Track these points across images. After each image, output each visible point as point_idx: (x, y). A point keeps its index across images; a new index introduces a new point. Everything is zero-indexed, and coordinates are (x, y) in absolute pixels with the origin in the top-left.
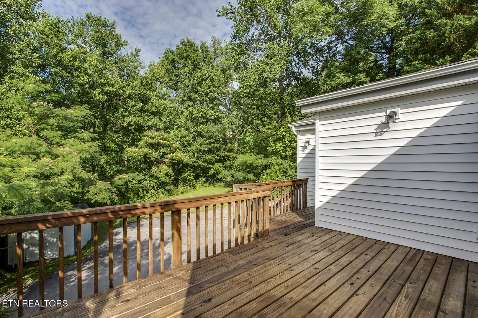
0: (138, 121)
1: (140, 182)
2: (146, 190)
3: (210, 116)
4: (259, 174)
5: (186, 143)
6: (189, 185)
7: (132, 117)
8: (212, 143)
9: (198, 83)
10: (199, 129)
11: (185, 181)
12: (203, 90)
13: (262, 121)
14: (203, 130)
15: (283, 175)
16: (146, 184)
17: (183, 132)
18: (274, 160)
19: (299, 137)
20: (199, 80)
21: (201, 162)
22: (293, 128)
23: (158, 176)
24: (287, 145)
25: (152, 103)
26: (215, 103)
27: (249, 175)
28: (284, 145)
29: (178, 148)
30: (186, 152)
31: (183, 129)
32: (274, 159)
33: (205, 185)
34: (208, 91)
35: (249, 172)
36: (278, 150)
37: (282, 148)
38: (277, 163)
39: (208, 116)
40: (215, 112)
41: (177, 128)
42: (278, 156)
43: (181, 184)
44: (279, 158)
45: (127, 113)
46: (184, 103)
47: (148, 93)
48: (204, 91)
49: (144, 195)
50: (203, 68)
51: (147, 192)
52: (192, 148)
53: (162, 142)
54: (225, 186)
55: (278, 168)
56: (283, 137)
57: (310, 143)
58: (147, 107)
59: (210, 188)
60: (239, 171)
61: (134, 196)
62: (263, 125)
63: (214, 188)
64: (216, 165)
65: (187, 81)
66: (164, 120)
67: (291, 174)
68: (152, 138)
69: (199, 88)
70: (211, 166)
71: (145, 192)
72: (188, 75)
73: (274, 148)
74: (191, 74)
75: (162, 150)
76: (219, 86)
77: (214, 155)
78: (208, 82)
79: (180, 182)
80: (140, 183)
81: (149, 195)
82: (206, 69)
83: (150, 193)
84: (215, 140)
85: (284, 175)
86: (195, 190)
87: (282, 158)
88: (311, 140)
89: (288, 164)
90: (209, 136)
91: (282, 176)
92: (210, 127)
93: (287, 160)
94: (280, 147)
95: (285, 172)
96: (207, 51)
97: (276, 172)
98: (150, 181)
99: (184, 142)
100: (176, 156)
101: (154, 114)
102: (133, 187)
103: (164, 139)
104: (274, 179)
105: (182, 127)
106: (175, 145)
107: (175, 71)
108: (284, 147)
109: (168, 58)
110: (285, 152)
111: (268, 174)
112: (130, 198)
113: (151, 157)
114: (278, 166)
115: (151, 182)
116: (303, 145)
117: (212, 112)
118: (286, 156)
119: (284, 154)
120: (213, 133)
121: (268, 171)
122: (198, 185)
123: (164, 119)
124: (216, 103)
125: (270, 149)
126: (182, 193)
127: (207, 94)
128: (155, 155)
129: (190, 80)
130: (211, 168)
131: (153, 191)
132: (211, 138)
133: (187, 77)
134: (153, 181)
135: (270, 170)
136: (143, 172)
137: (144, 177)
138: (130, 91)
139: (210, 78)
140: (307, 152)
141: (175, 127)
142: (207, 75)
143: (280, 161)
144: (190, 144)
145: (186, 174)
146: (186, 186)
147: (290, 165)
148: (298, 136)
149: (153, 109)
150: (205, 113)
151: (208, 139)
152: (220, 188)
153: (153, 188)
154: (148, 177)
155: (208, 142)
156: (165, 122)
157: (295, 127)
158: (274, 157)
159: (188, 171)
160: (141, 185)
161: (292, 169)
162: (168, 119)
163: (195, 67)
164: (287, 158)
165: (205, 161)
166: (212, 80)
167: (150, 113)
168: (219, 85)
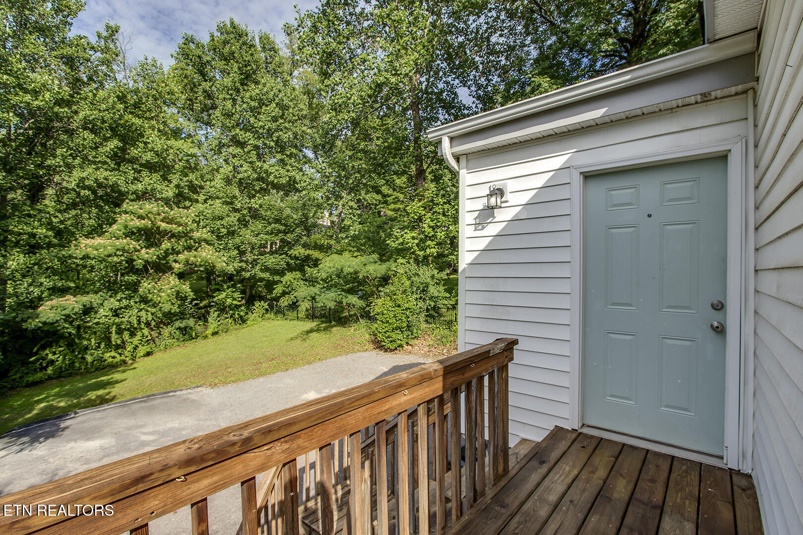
0: (105, 179)
1: (116, 313)
2: (129, 330)
3: (276, 177)
4: (372, 294)
5: (223, 230)
6: (231, 317)
7: (90, 170)
8: (279, 231)
9: (252, 109)
10: (255, 203)
11: (222, 309)
12: (261, 123)
13: (384, 196)
14: (261, 206)
15: (418, 296)
16: (130, 316)
17: (218, 207)
18: (400, 266)
19: (467, 177)
20: (253, 104)
21: (257, 271)
22: (446, 142)
23: (156, 299)
24: (427, 236)
25: (146, 143)
26: (288, 153)
27: (350, 297)
28: (422, 236)
29: (205, 241)
30: (224, 249)
31: (218, 201)
32: (401, 264)
33: (268, 316)
34: (274, 126)
35: (351, 291)
36: (410, 244)
37: (416, 241)
38: (406, 273)
39: (271, 178)
40: (288, 171)
41: (205, 201)
42: (410, 258)
43: (213, 314)
44: (411, 261)
45: (78, 161)
46: (223, 150)
47: (137, 121)
48: (263, 127)
49: (123, 342)
50: (263, 81)
51: (133, 335)
52: (238, 240)
53: (163, 225)
54: (307, 317)
55: (408, 283)
56: (420, 219)
57: (508, 196)
58: (134, 152)
59: (276, 323)
60: (328, 288)
61: (99, 344)
62: (386, 202)
63: (284, 322)
64: (289, 277)
65: (229, 104)
66: (175, 182)
67: (436, 294)
68: (141, 217)
69: (252, 120)
70: (277, 278)
71: (126, 335)
72: (230, 92)
73: (401, 240)
74: (238, 91)
75: (166, 245)
76: (297, 120)
77: (284, 256)
78: (272, 109)
79: (212, 310)
80: (117, 315)
81: (136, 340)
82: (268, 83)
83: (138, 337)
84: (286, 225)
85: (421, 298)
86: (245, 325)
87: (417, 261)
88: (511, 186)
89: (428, 274)
90: (273, 216)
91: (417, 299)
92: (275, 198)
93: (427, 265)
94: (413, 238)
95: (423, 290)
96: (274, 50)
97: (405, 292)
98: (141, 310)
99: (218, 229)
100: (195, 257)
101: (151, 167)
102: (97, 323)
103: (170, 221)
104: (399, 306)
105: (218, 198)
106: (196, 235)
107: (204, 84)
108: (421, 240)
109: (188, 55)
110: (423, 249)
111: (387, 294)
112: (87, 348)
113: (135, 257)
114: (409, 279)
115: (143, 313)
116: (480, 205)
117: (282, 171)
118: (426, 257)
119: (421, 253)
120: (281, 210)
121: (389, 289)
122: (251, 317)
123: (175, 179)
124: (291, 154)
125: (392, 244)
126: (215, 333)
127: (270, 133)
128: (148, 254)
129: (234, 104)
130: (276, 283)
131: (146, 331)
132: (277, 221)
133: (228, 97)
134: (147, 311)
135: (392, 288)
136: (123, 292)
137: (125, 302)
138: (88, 113)
139: (277, 101)
140: (493, 229)
141: (201, 198)
142: (271, 96)
143: (414, 267)
144: (231, 234)
145: (223, 295)
146: (226, 318)
147: (433, 277)
148: (463, 172)
149: (148, 156)
150: (266, 172)
151: (270, 224)
152: (296, 322)
153: (148, 324)
154: (136, 303)
155: (269, 228)
156: (177, 186)
157: (452, 139)
158: (401, 260)
159: (228, 288)
160: (117, 320)
161: (438, 284)
162: (185, 179)
163: (247, 77)
164: (428, 261)
165: (266, 269)
166: (283, 107)
167: (141, 165)
168: (297, 118)
